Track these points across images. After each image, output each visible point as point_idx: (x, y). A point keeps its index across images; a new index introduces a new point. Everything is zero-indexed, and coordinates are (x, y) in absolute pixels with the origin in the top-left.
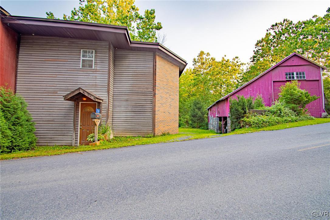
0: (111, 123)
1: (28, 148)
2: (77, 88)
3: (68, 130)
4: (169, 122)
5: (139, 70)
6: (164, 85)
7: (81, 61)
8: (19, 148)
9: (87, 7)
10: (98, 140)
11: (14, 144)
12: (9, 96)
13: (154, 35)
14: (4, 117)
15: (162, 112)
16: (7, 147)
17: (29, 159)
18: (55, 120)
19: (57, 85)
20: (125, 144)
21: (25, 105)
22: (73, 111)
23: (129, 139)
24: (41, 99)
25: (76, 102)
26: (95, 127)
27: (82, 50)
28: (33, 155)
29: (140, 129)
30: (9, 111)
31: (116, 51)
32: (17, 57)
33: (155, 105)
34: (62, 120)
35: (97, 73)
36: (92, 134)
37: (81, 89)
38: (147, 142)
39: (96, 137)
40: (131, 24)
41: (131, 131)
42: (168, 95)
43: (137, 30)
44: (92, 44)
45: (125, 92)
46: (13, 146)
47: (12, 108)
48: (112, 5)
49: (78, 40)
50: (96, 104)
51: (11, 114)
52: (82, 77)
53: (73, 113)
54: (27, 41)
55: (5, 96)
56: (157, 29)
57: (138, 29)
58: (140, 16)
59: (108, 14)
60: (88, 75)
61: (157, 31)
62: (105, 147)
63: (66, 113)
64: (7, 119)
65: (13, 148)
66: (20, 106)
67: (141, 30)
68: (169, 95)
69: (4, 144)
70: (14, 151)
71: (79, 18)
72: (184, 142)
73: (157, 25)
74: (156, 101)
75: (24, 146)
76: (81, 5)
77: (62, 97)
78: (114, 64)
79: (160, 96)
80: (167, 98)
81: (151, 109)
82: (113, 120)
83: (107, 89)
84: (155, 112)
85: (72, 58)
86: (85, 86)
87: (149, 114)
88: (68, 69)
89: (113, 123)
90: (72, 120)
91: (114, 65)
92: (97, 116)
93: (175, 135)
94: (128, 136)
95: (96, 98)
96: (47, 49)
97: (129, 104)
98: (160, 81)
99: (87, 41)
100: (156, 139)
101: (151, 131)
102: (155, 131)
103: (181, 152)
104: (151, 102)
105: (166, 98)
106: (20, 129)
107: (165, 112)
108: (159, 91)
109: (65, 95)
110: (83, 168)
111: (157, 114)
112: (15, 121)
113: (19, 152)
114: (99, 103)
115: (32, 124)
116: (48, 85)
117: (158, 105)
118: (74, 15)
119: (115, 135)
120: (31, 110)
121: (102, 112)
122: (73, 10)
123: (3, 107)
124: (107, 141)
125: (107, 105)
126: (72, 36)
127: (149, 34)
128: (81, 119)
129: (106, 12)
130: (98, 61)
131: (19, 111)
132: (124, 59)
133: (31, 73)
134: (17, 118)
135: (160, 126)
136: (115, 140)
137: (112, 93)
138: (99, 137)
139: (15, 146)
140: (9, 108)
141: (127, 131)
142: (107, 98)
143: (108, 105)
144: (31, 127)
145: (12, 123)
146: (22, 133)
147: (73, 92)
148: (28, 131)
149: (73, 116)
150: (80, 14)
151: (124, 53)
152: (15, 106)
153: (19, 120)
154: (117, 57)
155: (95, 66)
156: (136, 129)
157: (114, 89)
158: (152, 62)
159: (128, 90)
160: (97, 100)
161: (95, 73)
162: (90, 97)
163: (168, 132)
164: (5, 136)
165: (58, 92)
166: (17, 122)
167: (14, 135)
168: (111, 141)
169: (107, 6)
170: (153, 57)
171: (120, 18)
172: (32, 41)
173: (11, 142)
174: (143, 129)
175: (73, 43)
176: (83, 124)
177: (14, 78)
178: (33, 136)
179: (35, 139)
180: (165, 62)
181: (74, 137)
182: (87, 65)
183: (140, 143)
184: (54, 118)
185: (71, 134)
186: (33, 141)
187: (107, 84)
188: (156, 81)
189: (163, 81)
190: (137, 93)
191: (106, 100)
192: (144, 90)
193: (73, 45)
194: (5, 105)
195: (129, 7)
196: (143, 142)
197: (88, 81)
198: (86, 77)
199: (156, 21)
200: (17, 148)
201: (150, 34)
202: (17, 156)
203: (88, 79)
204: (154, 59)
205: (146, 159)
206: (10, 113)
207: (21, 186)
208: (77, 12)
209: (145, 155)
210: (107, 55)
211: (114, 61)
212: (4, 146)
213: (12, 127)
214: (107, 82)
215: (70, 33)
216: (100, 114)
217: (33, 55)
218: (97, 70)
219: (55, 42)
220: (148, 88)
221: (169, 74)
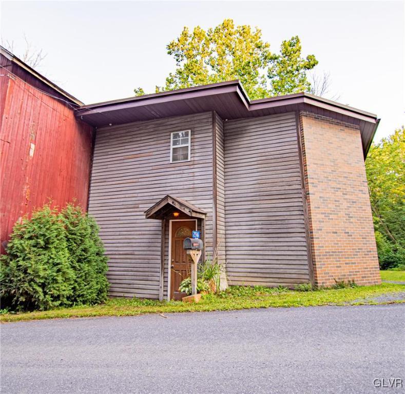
0: (224, 257)
1: (96, 299)
2: (163, 197)
3: (153, 270)
4: (351, 255)
5: (269, 150)
6: (326, 172)
7: (171, 151)
8: (84, 299)
9: (187, 67)
10: (198, 291)
11: (77, 293)
12: (77, 217)
13: (303, 81)
14: (68, 249)
15: (330, 232)
16: (68, 298)
17: (89, 320)
18: (136, 253)
19: (140, 195)
20: (248, 303)
21: (97, 230)
22: (160, 237)
23: (258, 293)
24: (118, 218)
25: (164, 220)
26: (192, 265)
27: (172, 134)
28: (97, 313)
29: (281, 271)
30: (75, 239)
31: (225, 124)
32: (92, 160)
33: (311, 218)
34: (145, 253)
35: (196, 166)
36: (188, 280)
37: (170, 197)
38: (294, 302)
39: (194, 286)
40: (257, 74)
41: (264, 275)
42: (339, 193)
43: (269, 81)
44: (186, 121)
45: (245, 195)
46: (76, 296)
47: (79, 235)
48: (224, 53)
49: (167, 120)
50: (195, 222)
51: (77, 244)
52: (172, 176)
53: (160, 241)
54: (103, 135)
55: (71, 218)
56: (309, 69)
57: (271, 78)
58: (272, 55)
59: (219, 68)
60: (181, 172)
61: (307, 72)
62: (207, 308)
63: (150, 240)
64: (72, 253)
65: (75, 300)
66: (89, 231)
67: (277, 78)
68: (343, 194)
69: (64, 293)
70: (76, 305)
71: (176, 85)
72: (391, 308)
73: (306, 60)
74: (311, 209)
75: (90, 297)
76: (178, 68)
77: (142, 213)
78: (224, 147)
79: (320, 197)
80: (338, 201)
81: (303, 226)
82: (228, 253)
83: (212, 193)
84: (312, 232)
85: (159, 149)
86: (177, 191)
87: (300, 239)
88: (154, 168)
89: (228, 257)
90: (159, 253)
91: (224, 149)
92: (194, 245)
93: (372, 287)
94: (257, 285)
95: (193, 211)
96: (127, 141)
97: (256, 219)
98: (316, 165)
99: (179, 118)
100: (317, 296)
101: (308, 277)
102: (316, 277)
103: (373, 333)
104: (300, 213)
105: (336, 201)
106: (85, 267)
107: (336, 233)
108: (317, 187)
109: (147, 209)
110: (158, 346)
111: (318, 238)
112: (81, 255)
113: (83, 306)
114: (200, 220)
115: (104, 259)
116: (127, 196)
117: (316, 217)
118: (170, 83)
119: (231, 283)
120: (103, 237)
121: (206, 236)
122: (169, 76)
123: (68, 234)
124: (215, 294)
125: (213, 222)
126: (158, 116)
127: (293, 81)
128: (172, 251)
129: (216, 65)
130: (196, 147)
131: (87, 240)
132: (240, 136)
133: (107, 180)
134: (85, 250)
135: (328, 264)
136: (230, 293)
137: (223, 200)
138: (200, 285)
139: (79, 296)
140: (75, 235)
141: (256, 275)
142: (213, 210)
143: (215, 223)
144: (101, 265)
145: (77, 259)
146: (89, 275)
147: (158, 204)
148: (96, 271)
149: (160, 245)
150: (178, 80)
151: (239, 126)
152: (83, 231)
153: (87, 253)
154: (228, 134)
155: (192, 155)
156: (274, 271)
157: (227, 192)
158: (295, 131)
159: (252, 190)
160: (194, 215)
161: (192, 167)
162: (183, 211)
163: (350, 279)
164: (66, 279)
165: (140, 206)
166: (83, 257)
167: (78, 277)
168: (221, 295)
169: (217, 57)
170: (297, 121)
171: (237, 69)
172: (108, 134)
173: (73, 288)
174: (288, 271)
175: (160, 125)
176: (175, 260)
177: (86, 190)
178: (104, 280)
179: (107, 285)
180: (323, 126)
181: (162, 284)
182: (180, 155)
183: (279, 302)
184: (134, 249)
185: (157, 279)
186: (103, 288)
187: (212, 185)
188: (308, 167)
189: (323, 165)
190: (270, 196)
191: (211, 214)
192: (283, 188)
193: (161, 128)
194: (71, 231)
195: (253, 45)
196: (285, 300)
197: (182, 183)
198: (178, 176)
199: (303, 55)
200: (81, 299)
201: (296, 80)
202: (76, 314)
203: (182, 179)
204: (297, 125)
205: (281, 344)
206: (75, 243)
207: (61, 367)
208: (174, 78)
209: (282, 332)
210: (211, 134)
211: (224, 141)
212: (63, 296)
213: (77, 265)
214: (212, 180)
215: (155, 112)
216: (200, 240)
217: (110, 153)
218: (195, 162)
219: (138, 129)
220: (291, 183)
221: (337, 149)
